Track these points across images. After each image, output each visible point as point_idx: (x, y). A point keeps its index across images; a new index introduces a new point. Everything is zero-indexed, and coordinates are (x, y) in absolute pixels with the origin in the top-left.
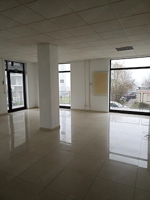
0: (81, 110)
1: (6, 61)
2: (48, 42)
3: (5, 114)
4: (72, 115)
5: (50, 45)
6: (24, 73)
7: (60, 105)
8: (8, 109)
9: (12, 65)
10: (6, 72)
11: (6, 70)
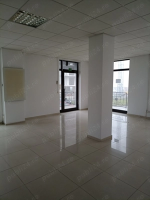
0: (141, 117)
1: (61, 61)
2: (102, 32)
3: (57, 114)
4: (128, 122)
5: (104, 35)
6: (77, 72)
7: (114, 108)
8: (61, 109)
9: (67, 65)
10: (60, 72)
11: (60, 70)
